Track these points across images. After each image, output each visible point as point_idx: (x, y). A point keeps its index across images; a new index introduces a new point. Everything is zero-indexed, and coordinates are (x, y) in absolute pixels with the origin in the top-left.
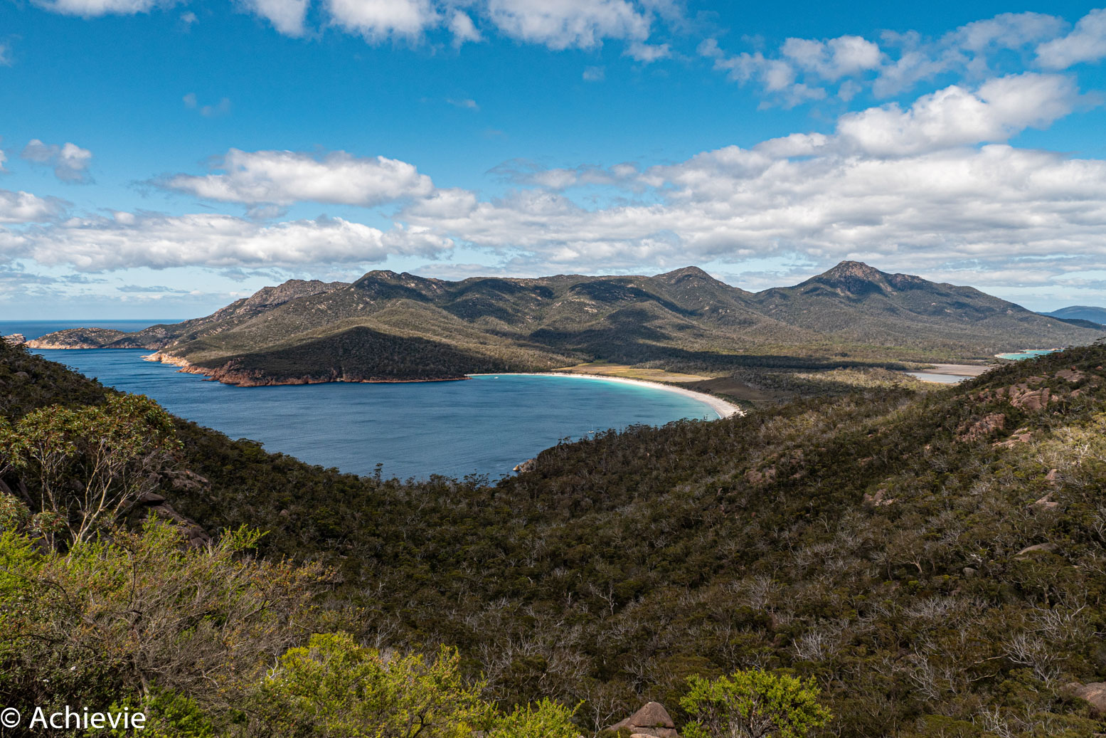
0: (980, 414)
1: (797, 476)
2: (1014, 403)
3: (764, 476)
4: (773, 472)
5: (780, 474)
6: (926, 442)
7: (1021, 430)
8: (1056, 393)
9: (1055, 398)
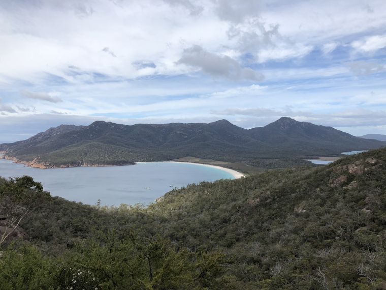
0: (337, 176)
1: (268, 201)
2: (350, 171)
3: (255, 201)
4: (258, 200)
5: (261, 201)
6: (317, 187)
7: (353, 182)
8: (367, 167)
9: (366, 169)
